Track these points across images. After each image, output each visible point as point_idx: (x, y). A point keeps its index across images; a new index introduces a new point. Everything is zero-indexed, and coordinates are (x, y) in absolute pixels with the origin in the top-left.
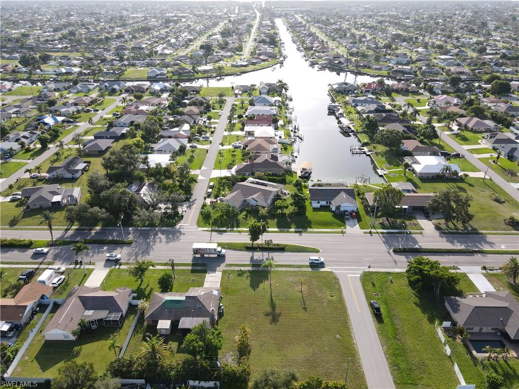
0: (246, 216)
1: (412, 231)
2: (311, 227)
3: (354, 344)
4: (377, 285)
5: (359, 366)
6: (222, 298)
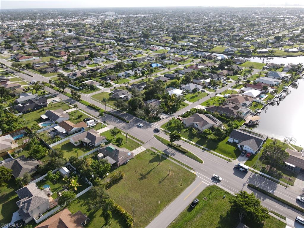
0: (186, 131)
1: (281, 182)
2: (214, 150)
3: (162, 210)
4: (212, 195)
5: (152, 219)
6: (133, 158)
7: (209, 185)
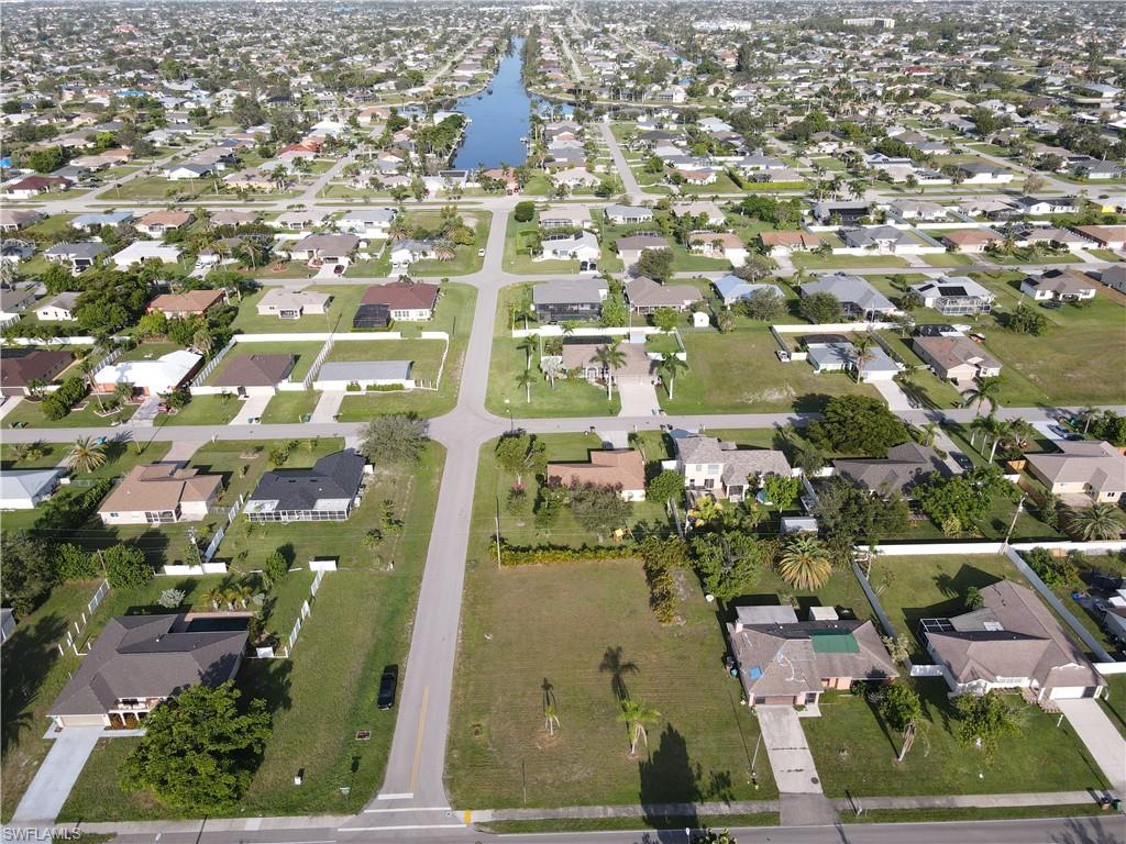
7: (381, 797)
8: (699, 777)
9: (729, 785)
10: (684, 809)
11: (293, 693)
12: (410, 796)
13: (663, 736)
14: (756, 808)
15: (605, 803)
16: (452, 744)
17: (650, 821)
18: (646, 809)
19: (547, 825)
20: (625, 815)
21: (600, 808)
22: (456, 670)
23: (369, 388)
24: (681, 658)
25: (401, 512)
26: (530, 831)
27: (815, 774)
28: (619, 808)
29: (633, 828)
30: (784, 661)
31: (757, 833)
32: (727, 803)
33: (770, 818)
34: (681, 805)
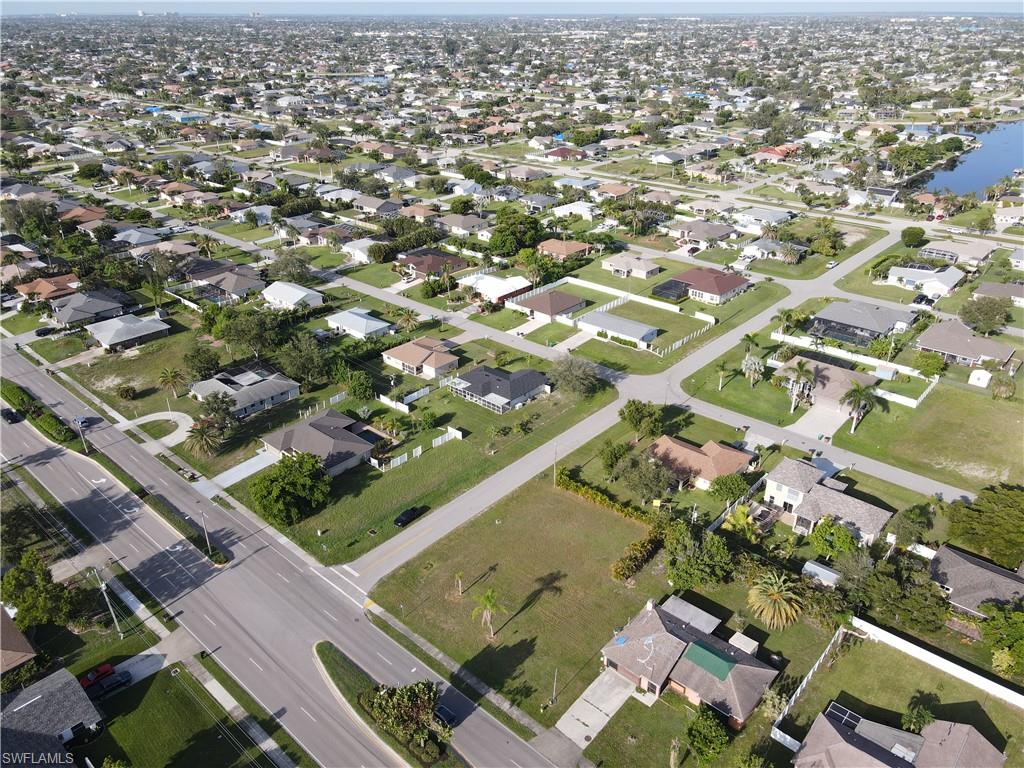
7: (345, 567)
8: (514, 678)
9: (526, 697)
10: (482, 687)
11: (366, 492)
12: (357, 575)
13: (523, 642)
14: (526, 721)
15: (443, 650)
16: (407, 565)
17: (454, 678)
18: (460, 670)
19: (400, 638)
20: (445, 664)
21: (437, 650)
22: (457, 529)
23: (613, 338)
24: (600, 606)
25: (536, 425)
26: (387, 634)
27: (593, 736)
28: (447, 658)
29: (439, 673)
30: (649, 646)
31: (508, 735)
32: (512, 705)
33: (526, 733)
34: (483, 684)
